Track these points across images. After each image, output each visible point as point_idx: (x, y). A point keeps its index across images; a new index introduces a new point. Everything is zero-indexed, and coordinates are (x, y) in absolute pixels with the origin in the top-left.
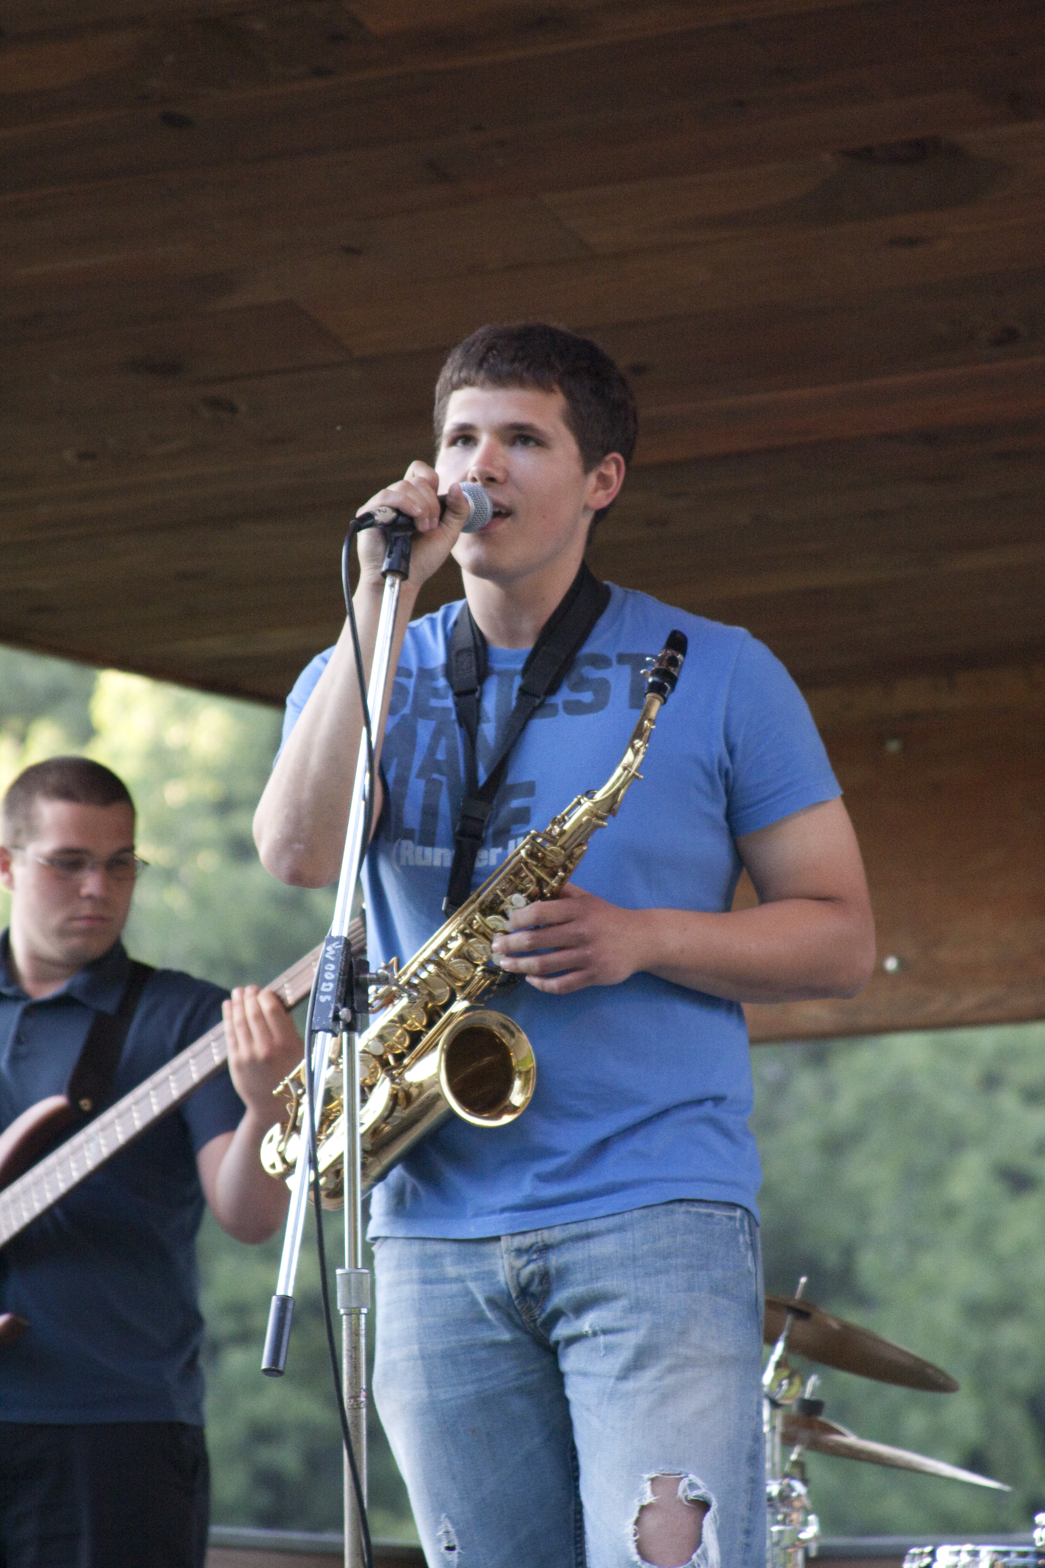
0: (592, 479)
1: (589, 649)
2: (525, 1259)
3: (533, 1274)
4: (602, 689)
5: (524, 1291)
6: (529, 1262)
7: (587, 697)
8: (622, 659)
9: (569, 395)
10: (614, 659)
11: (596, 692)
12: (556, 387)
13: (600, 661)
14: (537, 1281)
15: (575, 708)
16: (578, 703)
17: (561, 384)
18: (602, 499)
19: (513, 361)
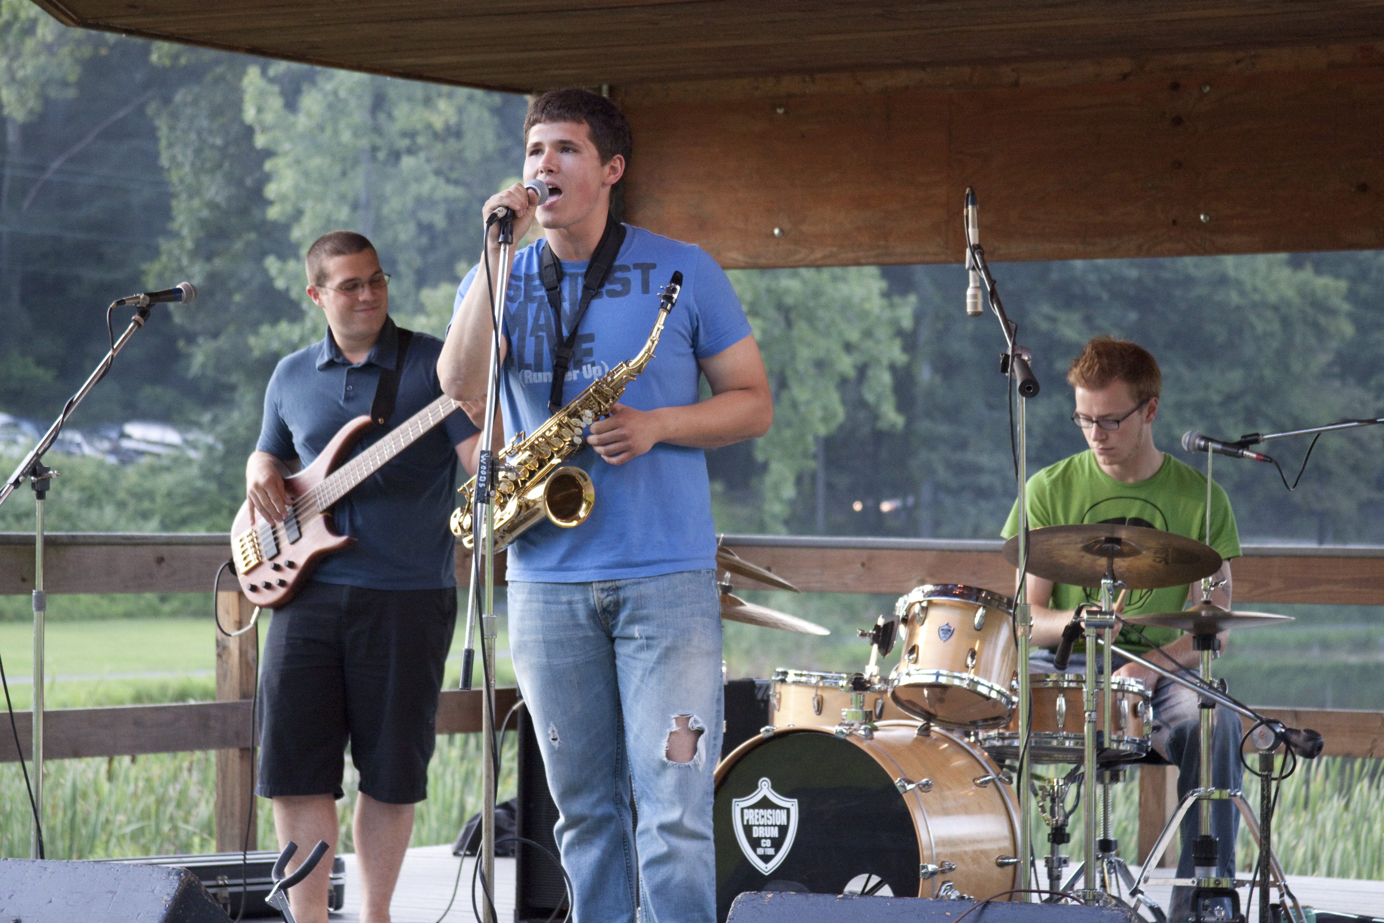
0: (607, 169)
1: (617, 263)
2: (606, 594)
3: (610, 602)
4: (626, 283)
5: (604, 610)
6: (608, 596)
7: (618, 287)
8: (636, 266)
9: (591, 125)
10: (632, 267)
11: (623, 285)
12: (584, 121)
13: (625, 268)
14: (612, 605)
15: (613, 294)
16: (613, 290)
17: (586, 118)
18: (613, 179)
19: (559, 108)
